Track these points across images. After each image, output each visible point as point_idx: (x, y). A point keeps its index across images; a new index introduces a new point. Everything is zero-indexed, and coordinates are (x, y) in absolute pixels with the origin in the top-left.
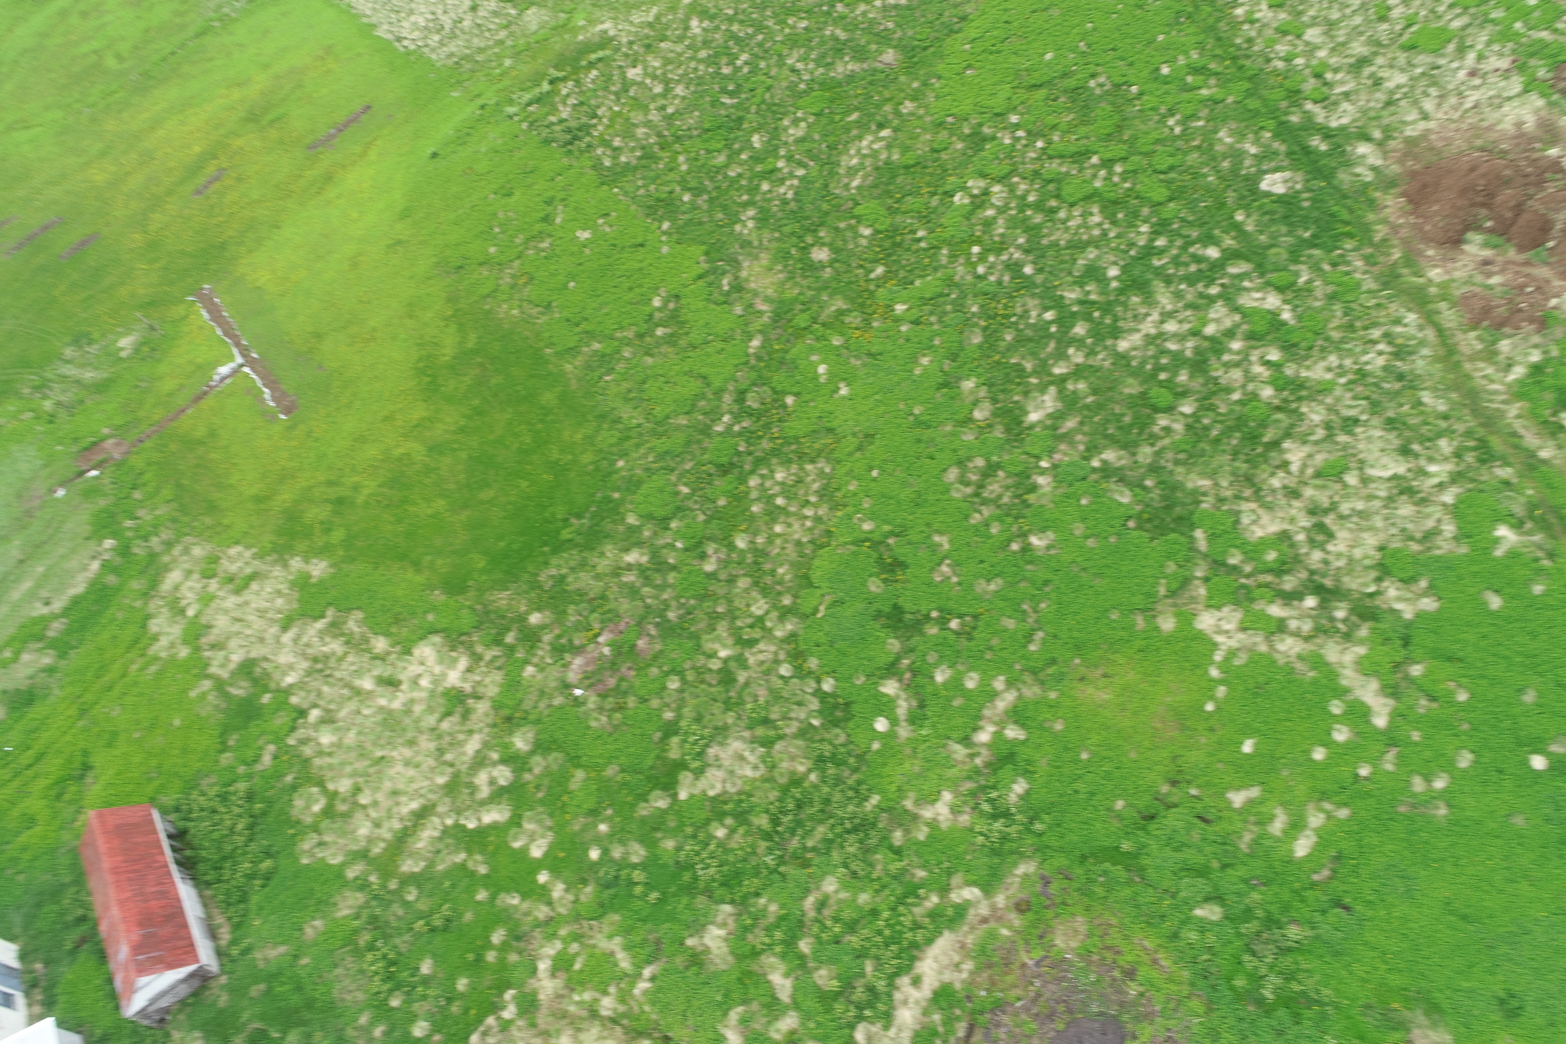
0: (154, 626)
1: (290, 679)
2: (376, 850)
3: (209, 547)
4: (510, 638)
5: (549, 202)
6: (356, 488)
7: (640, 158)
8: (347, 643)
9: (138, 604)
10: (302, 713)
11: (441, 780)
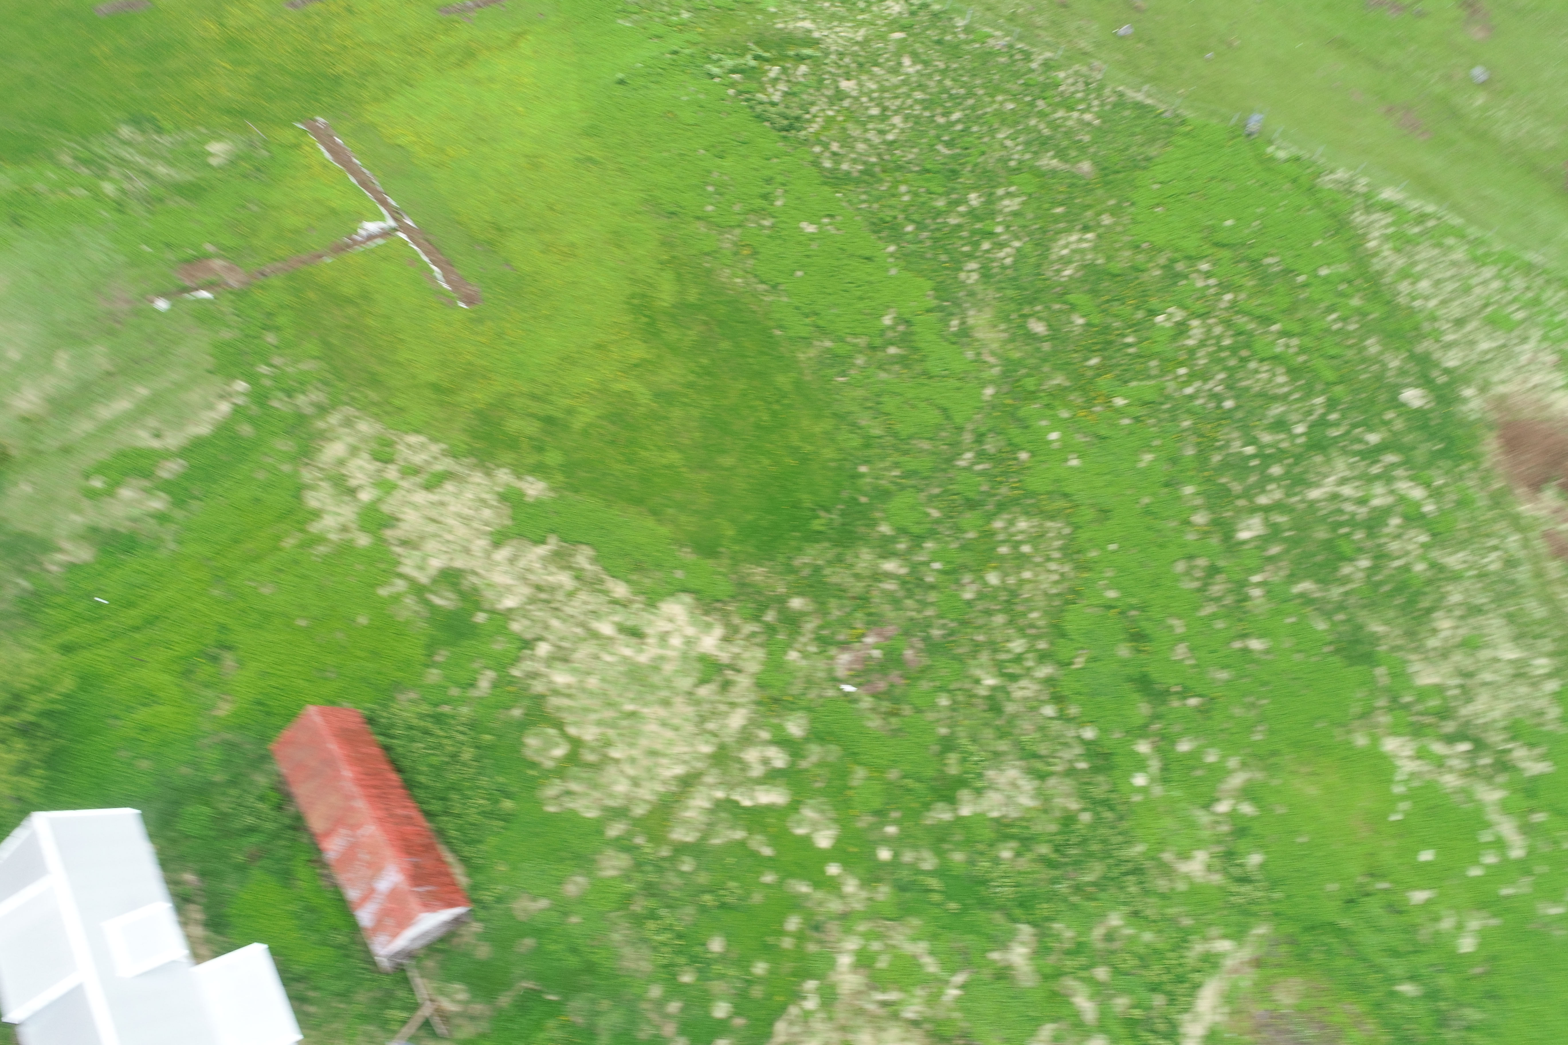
0: (312, 500)
1: (509, 602)
2: (639, 811)
3: (378, 426)
4: (770, 616)
5: (769, 181)
6: (570, 411)
7: (861, 172)
8: (577, 578)
9: (286, 468)
10: (528, 644)
11: (706, 749)
